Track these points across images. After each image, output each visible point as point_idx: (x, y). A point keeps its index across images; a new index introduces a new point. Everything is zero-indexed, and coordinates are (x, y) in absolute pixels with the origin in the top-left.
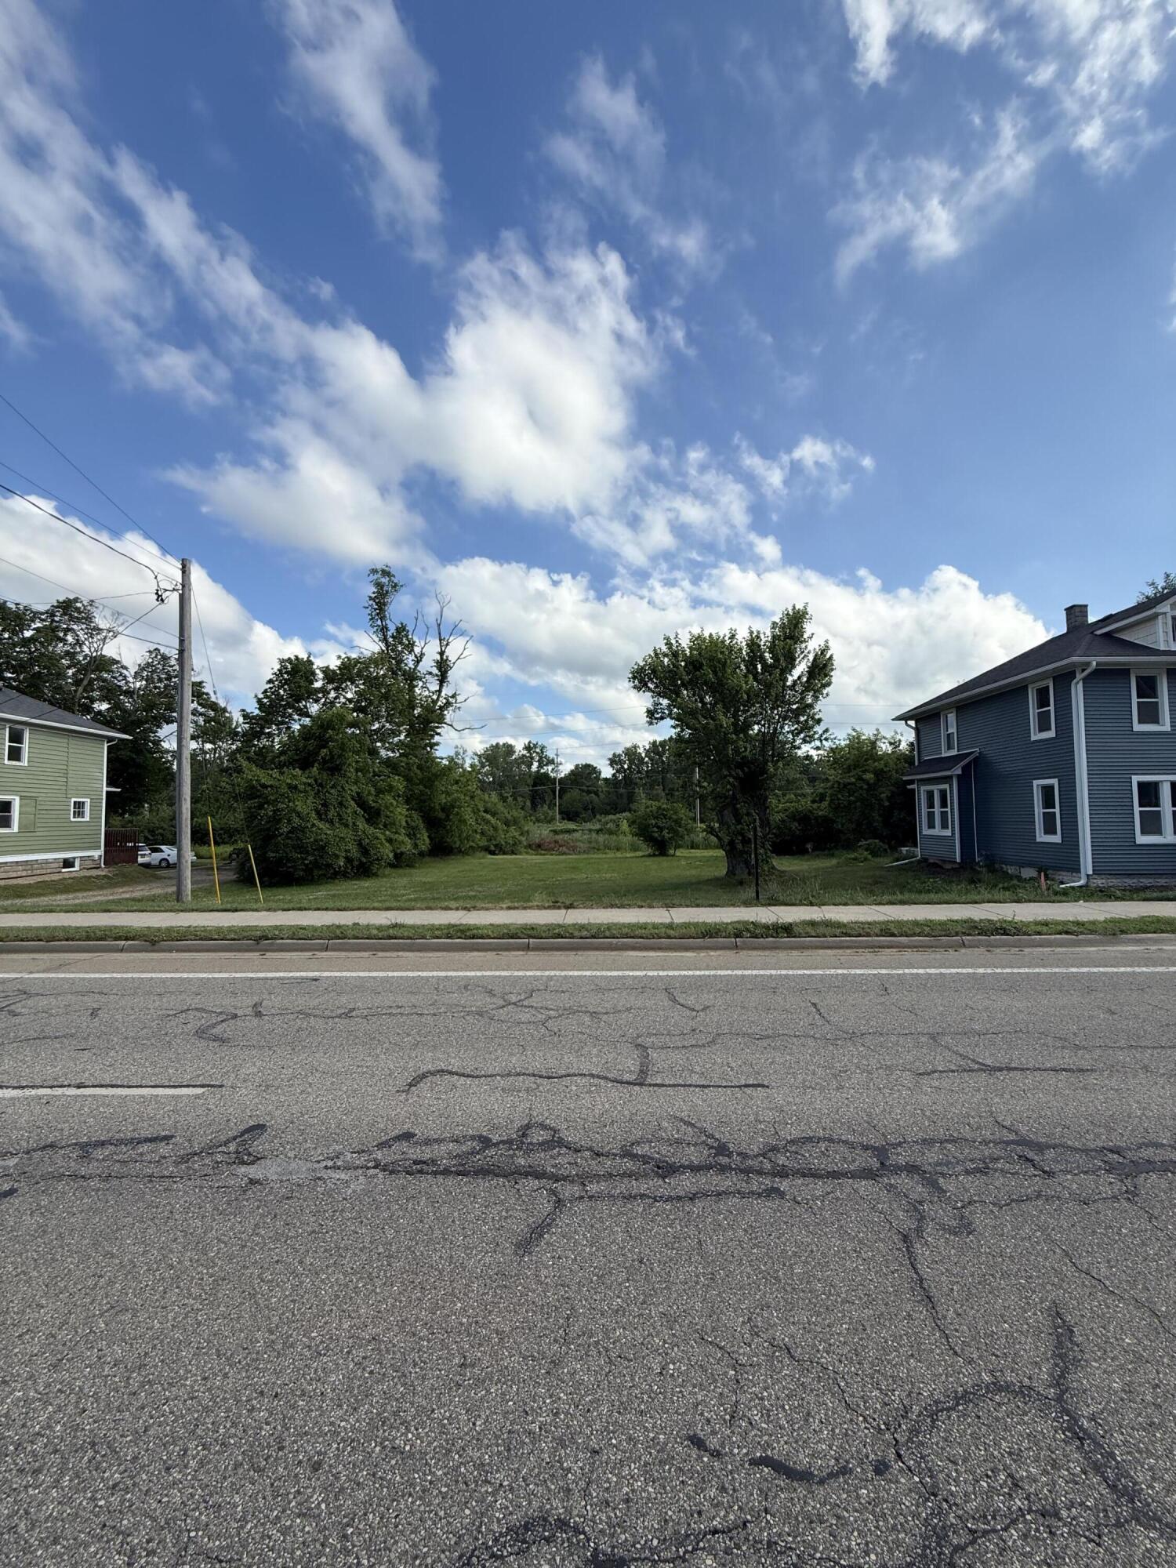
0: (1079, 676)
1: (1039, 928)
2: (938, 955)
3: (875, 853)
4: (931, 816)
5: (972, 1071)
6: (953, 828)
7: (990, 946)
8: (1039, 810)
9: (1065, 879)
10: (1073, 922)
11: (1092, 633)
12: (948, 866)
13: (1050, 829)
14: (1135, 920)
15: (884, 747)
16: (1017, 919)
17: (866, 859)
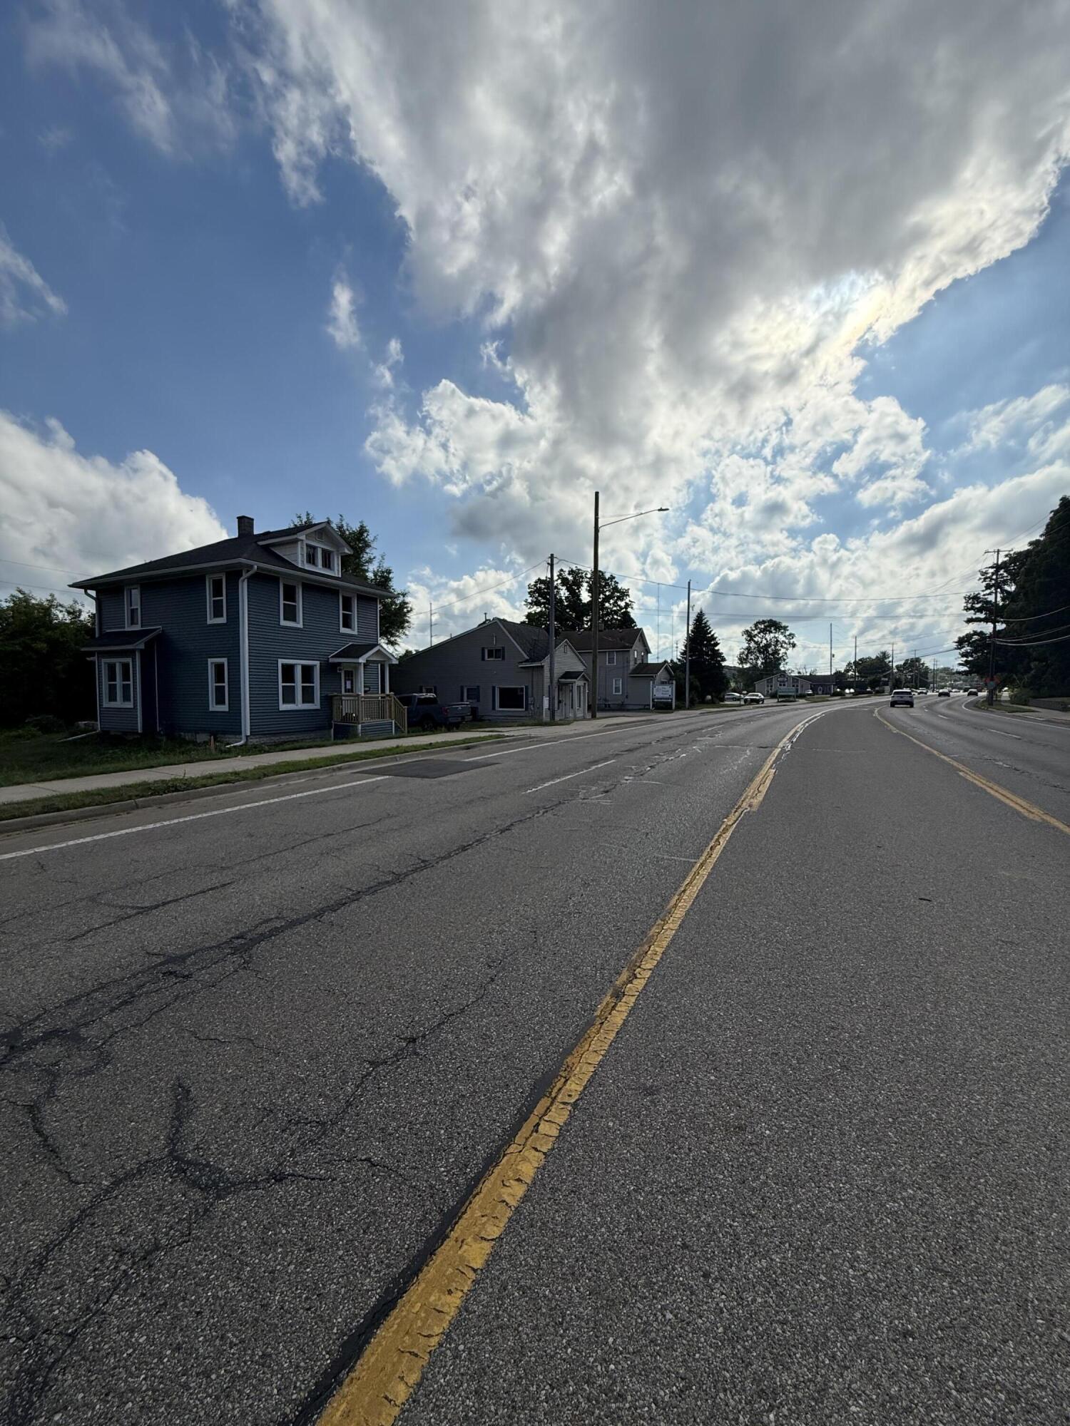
0: (245, 575)
1: (204, 782)
2: (110, 821)
4: (112, 689)
5: (129, 917)
6: (135, 701)
8: (212, 685)
9: (231, 741)
10: (231, 773)
11: (256, 542)
12: (130, 738)
13: (220, 701)
15: (61, 616)
16: (187, 776)
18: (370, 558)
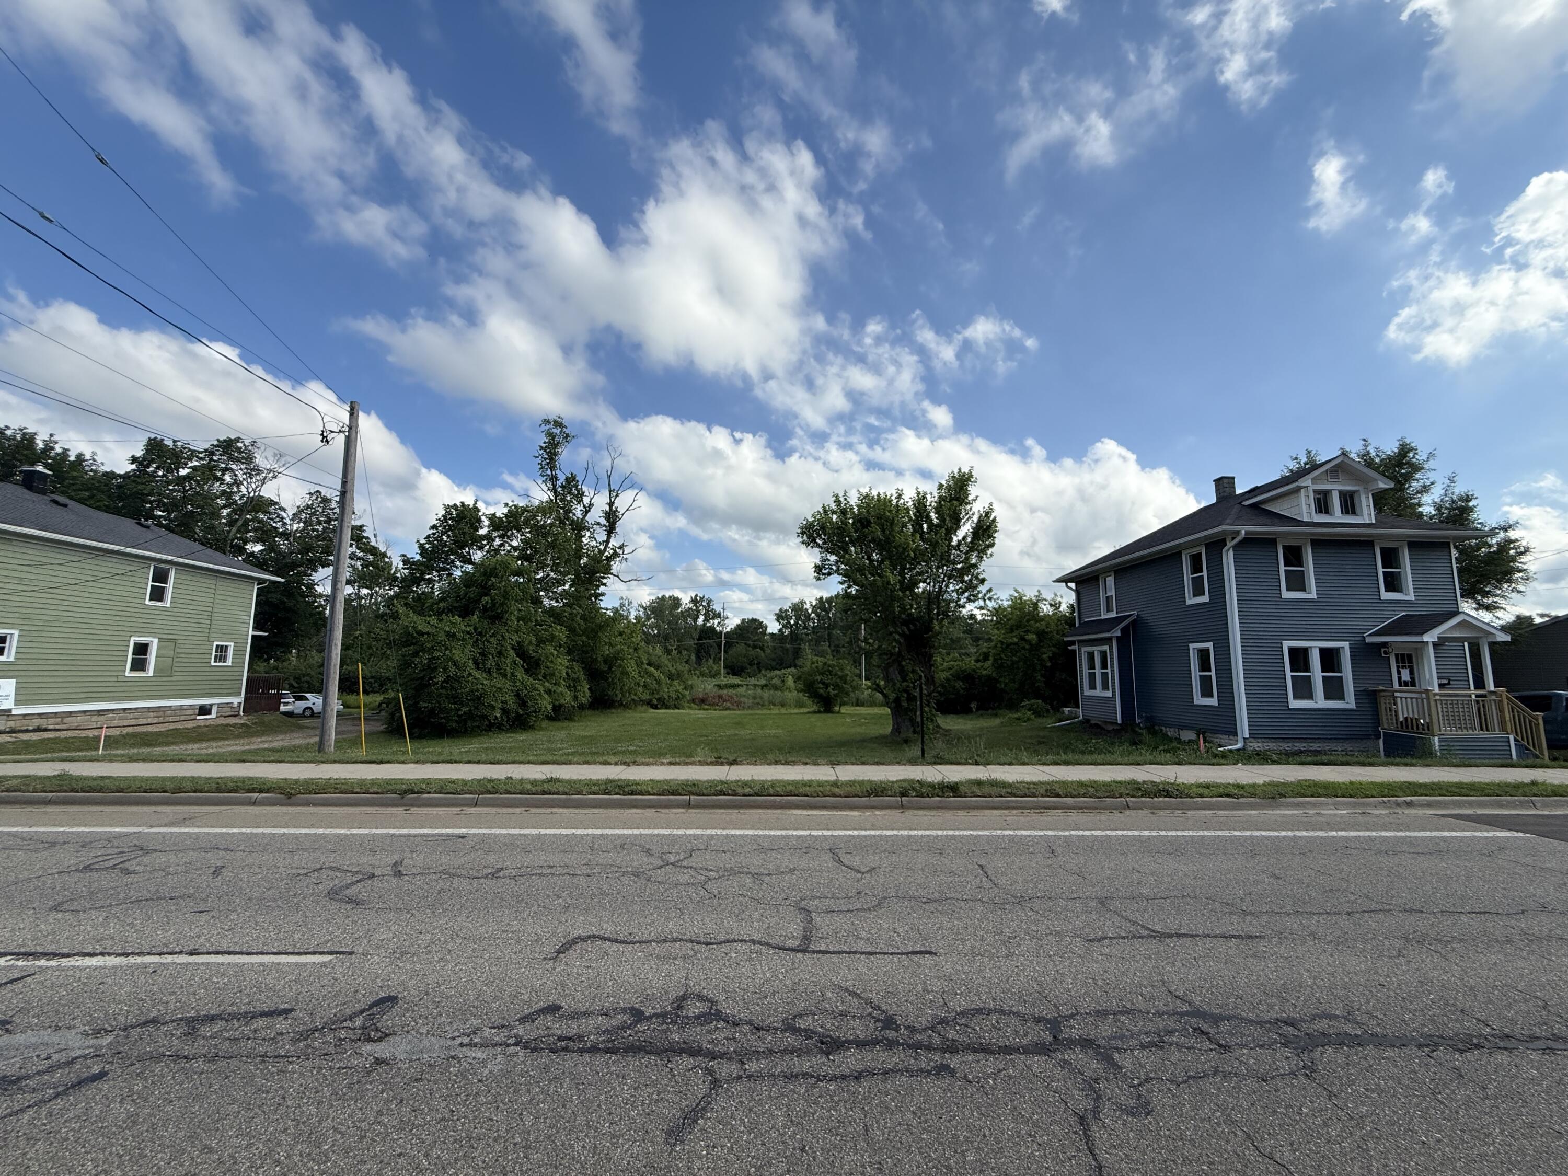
0: (1230, 544)
1: (1200, 791)
2: (1104, 817)
3: (1038, 713)
4: (1092, 677)
5: (1142, 937)
6: (1113, 689)
7: (1154, 808)
8: (1196, 673)
9: (1223, 742)
10: (1233, 785)
11: (1240, 503)
12: (1110, 728)
13: (1207, 693)
14: (1292, 783)
15: (1046, 609)
16: (1179, 781)
17: (1029, 719)
18: (1425, 487)
